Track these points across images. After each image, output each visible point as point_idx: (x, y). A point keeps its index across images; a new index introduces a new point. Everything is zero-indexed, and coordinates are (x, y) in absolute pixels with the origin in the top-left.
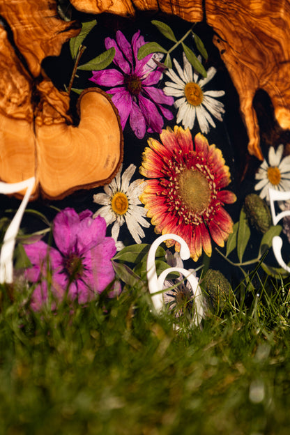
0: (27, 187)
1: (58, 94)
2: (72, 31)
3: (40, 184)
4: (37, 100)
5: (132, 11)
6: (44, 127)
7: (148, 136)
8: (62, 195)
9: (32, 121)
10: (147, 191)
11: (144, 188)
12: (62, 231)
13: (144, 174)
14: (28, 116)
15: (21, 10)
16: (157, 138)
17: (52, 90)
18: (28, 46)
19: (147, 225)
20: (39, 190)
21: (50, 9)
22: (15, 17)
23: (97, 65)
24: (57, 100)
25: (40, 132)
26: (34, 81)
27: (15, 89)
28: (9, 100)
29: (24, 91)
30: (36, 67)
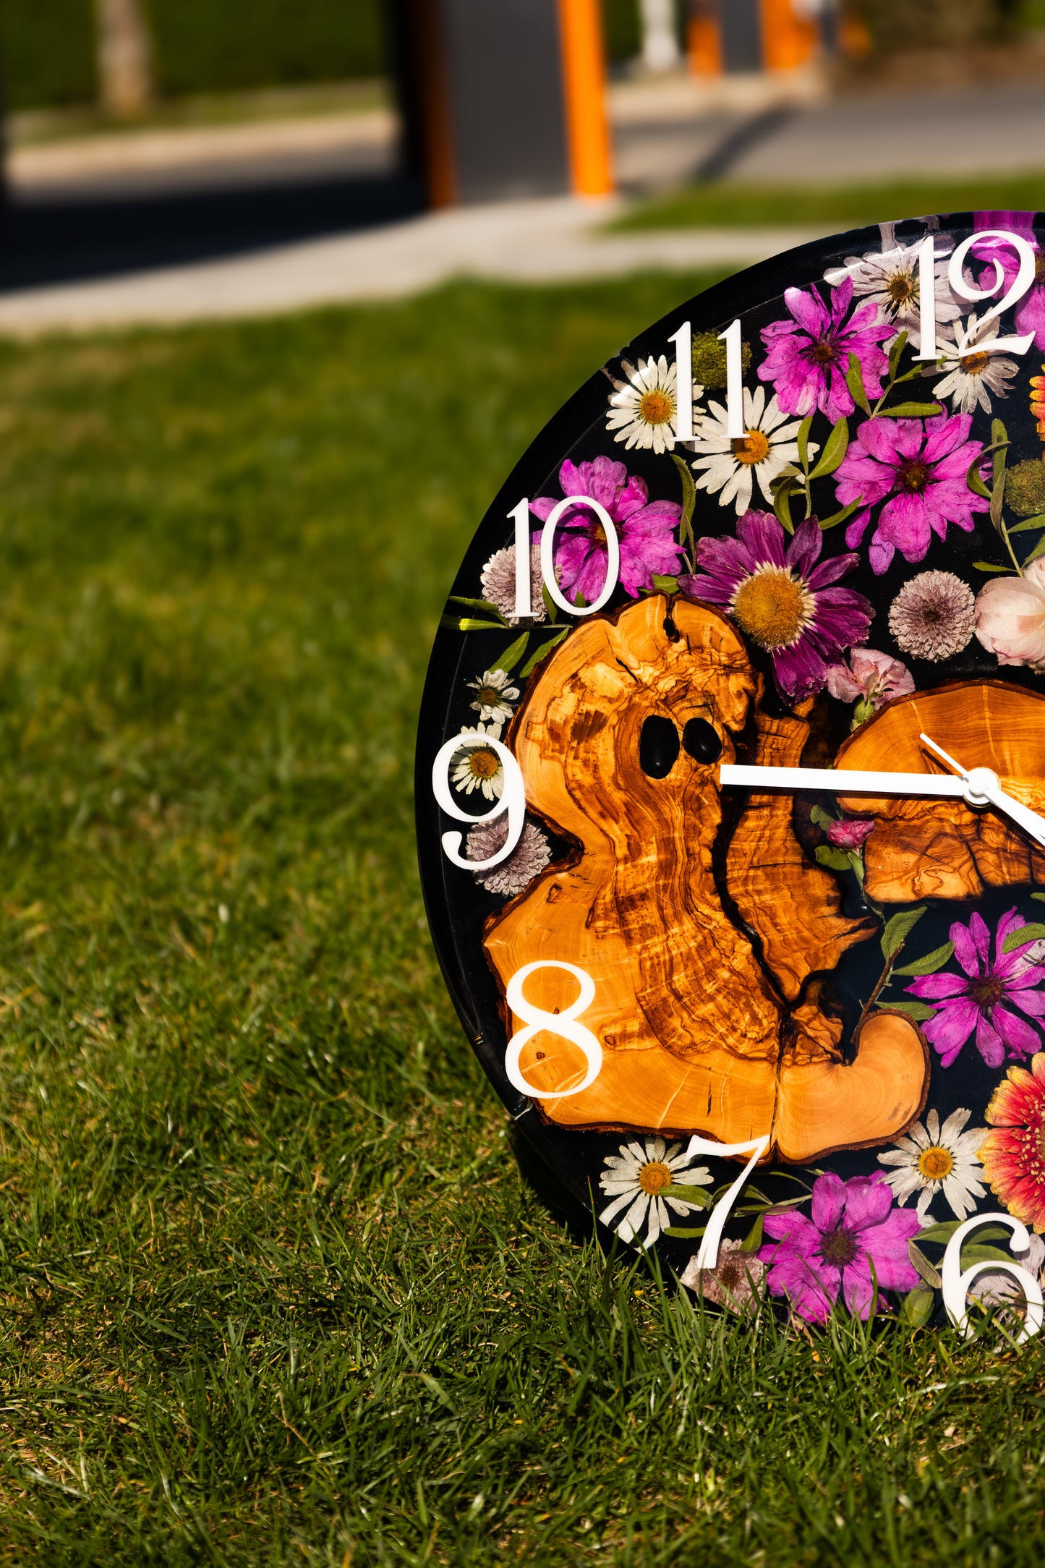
0: (756, 1148)
1: (824, 1021)
2: (862, 931)
3: (776, 1143)
4: (788, 1033)
5: (978, 890)
6: (795, 1068)
7: (1007, 1063)
8: (810, 1157)
9: (776, 1061)
10: (988, 1145)
11: (985, 1140)
12: (822, 1201)
13: (989, 1120)
14: (770, 1055)
15: (780, 913)
16: (1027, 1066)
17: (815, 1016)
18: (784, 960)
19: (982, 1193)
20: (775, 1150)
21: (829, 905)
22: (768, 924)
23: (923, 967)
24: (824, 1030)
25: (787, 1075)
26: (786, 1007)
27: (755, 1019)
28: (744, 1036)
29: (769, 1020)
30: (792, 987)
